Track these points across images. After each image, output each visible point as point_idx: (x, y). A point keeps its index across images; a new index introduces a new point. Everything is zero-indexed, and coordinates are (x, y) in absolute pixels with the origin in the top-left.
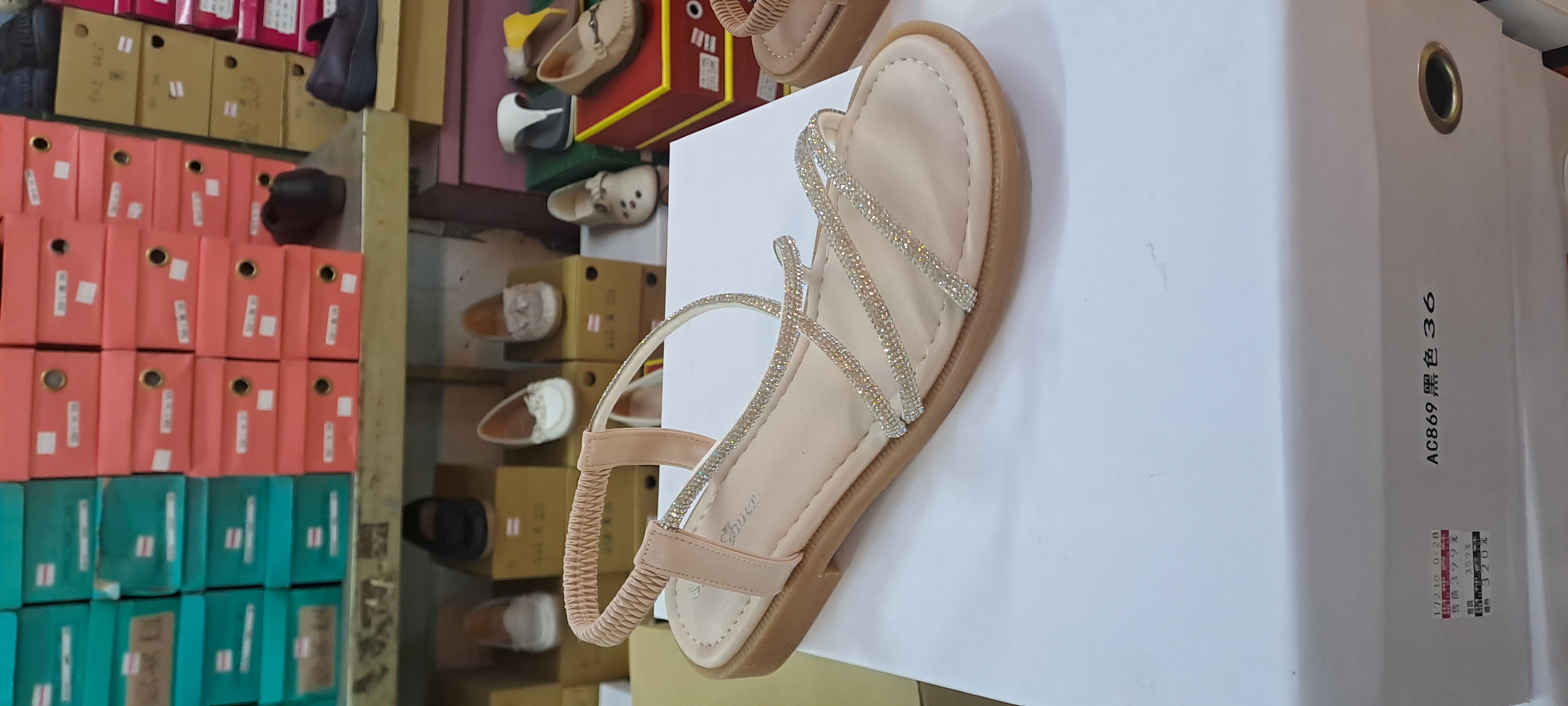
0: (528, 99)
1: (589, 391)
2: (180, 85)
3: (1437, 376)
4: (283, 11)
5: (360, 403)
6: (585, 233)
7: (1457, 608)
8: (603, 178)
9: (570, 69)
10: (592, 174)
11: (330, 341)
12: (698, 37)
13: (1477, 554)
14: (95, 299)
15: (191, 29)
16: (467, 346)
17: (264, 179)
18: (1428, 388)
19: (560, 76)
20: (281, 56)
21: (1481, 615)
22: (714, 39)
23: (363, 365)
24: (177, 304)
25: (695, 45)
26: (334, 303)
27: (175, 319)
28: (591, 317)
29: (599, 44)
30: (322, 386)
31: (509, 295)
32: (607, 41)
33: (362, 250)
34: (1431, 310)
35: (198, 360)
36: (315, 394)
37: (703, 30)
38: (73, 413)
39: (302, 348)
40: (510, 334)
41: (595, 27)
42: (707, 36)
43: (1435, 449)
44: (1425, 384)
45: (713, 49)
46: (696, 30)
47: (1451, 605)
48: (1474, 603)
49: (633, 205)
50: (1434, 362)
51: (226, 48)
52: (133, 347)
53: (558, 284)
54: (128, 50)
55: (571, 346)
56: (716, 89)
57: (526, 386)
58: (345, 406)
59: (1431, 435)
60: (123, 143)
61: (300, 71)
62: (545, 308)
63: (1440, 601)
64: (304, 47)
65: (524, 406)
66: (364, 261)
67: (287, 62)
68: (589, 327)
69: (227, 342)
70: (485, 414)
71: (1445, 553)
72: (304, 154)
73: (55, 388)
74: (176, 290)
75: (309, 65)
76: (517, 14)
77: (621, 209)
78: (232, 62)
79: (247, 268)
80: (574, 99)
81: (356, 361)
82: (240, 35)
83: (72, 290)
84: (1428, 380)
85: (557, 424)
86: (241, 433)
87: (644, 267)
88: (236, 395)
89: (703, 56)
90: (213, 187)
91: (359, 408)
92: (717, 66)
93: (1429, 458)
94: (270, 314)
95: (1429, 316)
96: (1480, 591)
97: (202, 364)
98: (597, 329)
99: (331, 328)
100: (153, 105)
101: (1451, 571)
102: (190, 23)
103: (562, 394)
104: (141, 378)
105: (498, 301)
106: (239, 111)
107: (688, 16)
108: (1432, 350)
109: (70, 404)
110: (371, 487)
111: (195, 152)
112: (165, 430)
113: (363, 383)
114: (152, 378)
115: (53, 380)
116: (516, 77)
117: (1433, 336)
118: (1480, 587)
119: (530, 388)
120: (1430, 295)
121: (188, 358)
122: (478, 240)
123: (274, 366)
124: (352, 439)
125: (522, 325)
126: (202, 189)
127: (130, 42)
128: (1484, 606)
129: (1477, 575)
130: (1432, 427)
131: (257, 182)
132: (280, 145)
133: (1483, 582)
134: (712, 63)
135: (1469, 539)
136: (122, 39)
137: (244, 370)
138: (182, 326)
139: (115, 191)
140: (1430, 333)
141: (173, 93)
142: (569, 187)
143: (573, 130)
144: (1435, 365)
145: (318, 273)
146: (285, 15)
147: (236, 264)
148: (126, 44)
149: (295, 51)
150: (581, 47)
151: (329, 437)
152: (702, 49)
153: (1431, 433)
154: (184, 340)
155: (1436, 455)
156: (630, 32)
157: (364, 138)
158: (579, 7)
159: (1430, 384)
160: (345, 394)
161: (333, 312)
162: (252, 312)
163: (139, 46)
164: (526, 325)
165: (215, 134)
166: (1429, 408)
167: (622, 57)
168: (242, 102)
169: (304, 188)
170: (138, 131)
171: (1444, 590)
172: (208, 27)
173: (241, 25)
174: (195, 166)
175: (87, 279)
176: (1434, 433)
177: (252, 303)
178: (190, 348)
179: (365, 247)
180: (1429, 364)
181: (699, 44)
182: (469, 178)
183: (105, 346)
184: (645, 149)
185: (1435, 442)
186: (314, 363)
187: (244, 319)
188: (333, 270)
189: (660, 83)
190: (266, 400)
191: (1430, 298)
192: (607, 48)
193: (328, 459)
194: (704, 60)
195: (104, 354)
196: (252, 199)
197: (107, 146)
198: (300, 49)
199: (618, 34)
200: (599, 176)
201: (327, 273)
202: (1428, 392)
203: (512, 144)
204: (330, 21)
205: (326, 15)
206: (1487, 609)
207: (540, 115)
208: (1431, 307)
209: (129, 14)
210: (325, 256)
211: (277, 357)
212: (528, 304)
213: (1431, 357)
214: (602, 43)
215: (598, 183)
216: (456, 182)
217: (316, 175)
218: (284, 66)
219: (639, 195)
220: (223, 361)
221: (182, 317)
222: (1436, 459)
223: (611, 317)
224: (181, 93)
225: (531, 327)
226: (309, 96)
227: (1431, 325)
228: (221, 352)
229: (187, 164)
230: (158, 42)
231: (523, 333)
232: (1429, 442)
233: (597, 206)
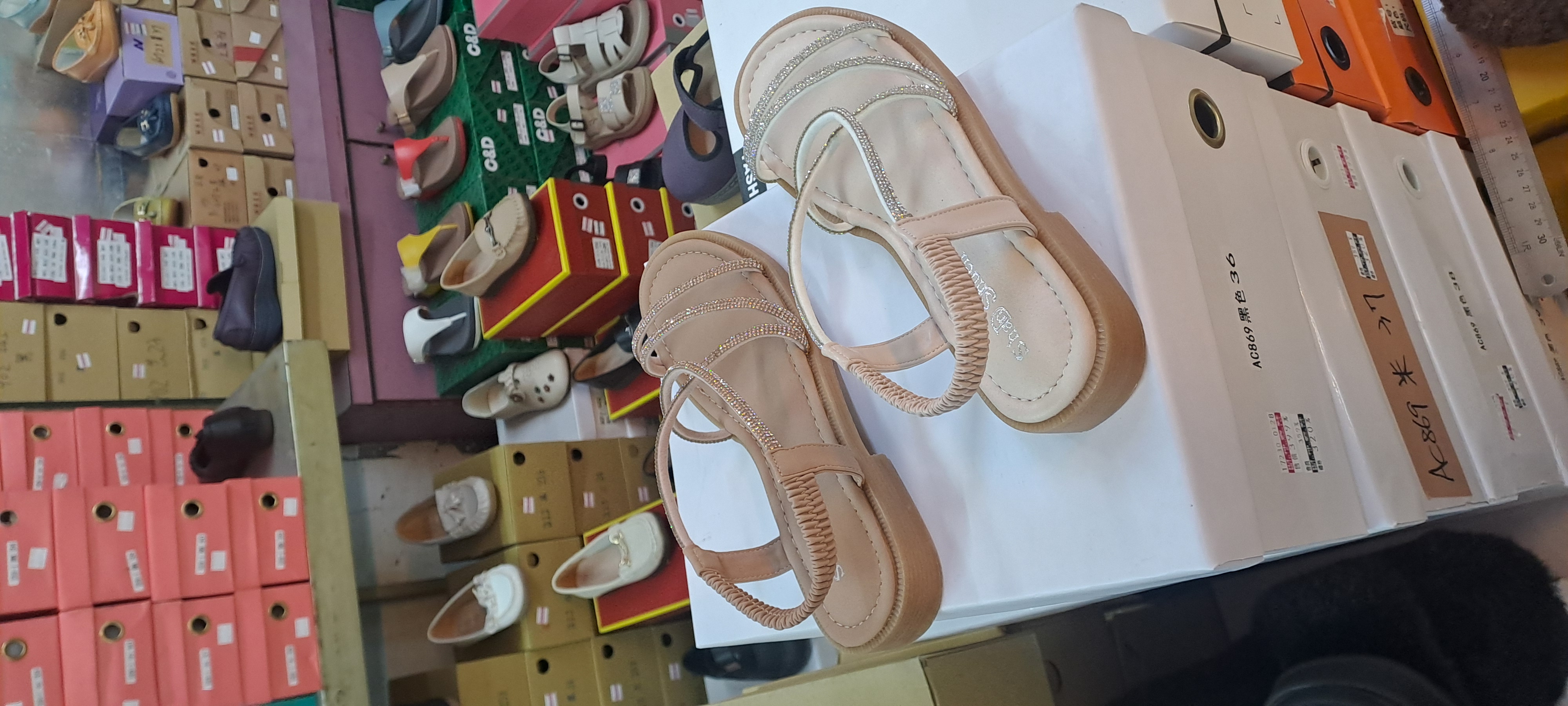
0: (432, 312)
1: (535, 571)
2: (86, 356)
3: (1247, 309)
4: (179, 271)
5: (316, 621)
6: (501, 426)
7: (1298, 466)
8: (515, 369)
9: (471, 275)
10: (503, 368)
11: (280, 566)
12: (587, 224)
13: (1304, 429)
14: (47, 564)
15: (92, 302)
16: (397, 562)
17: (185, 430)
18: (1243, 317)
19: (462, 282)
20: (183, 313)
21: (1316, 471)
22: (602, 224)
23: (314, 584)
24: (128, 554)
25: (586, 232)
26: (279, 528)
27: (128, 569)
28: (525, 500)
29: (497, 246)
30: (278, 610)
31: (441, 496)
32: (504, 242)
33: (299, 474)
34: (1233, 265)
35: (156, 607)
36: (272, 620)
37: (591, 217)
38: (36, 679)
39: (254, 578)
40: (448, 533)
41: (491, 231)
42: (596, 223)
43: (1257, 358)
44: (1240, 314)
45: (603, 232)
46: (585, 219)
47: (1294, 463)
48: (1310, 463)
49: (547, 389)
50: (1243, 299)
51: (128, 315)
52: (90, 603)
53: (487, 475)
54: (32, 331)
55: (510, 532)
56: (611, 266)
57: (472, 579)
58: (302, 627)
59: (1252, 349)
60: (41, 418)
61: (202, 324)
62: (479, 500)
63: (1284, 460)
64: (203, 302)
65: (474, 598)
66: (302, 482)
67: (189, 318)
68: (525, 510)
69: (181, 585)
70: (432, 619)
71: (1280, 428)
72: (221, 401)
73: (17, 658)
74: (126, 540)
75: (211, 318)
76: (410, 237)
77: (537, 395)
78: (135, 327)
79: (192, 508)
80: (477, 301)
81: (306, 581)
82: (140, 300)
83: (23, 558)
84: (1242, 312)
85: (510, 608)
86: (205, 671)
87: (568, 444)
88: (195, 634)
89: (595, 240)
90: (135, 446)
91: (316, 626)
92: (609, 247)
93: (1254, 364)
94: (218, 548)
95: (1233, 269)
96: (1313, 454)
97: (157, 609)
98: (532, 510)
99: (280, 553)
100: (62, 380)
101: (1288, 441)
102: (91, 296)
103: (511, 579)
104: (101, 633)
105: (432, 504)
106: (147, 371)
107: (576, 208)
108: (1240, 292)
109: (33, 672)
110: (338, 701)
111: (113, 415)
112: (131, 680)
113: (317, 601)
114: (112, 630)
115: (14, 650)
116: (415, 294)
117: (1238, 282)
118: (1312, 452)
119: (476, 580)
120: (1230, 255)
121: (144, 605)
122: (393, 457)
123: (231, 598)
124: (314, 658)
125: (458, 521)
126: (124, 449)
127: (33, 324)
128: (1318, 465)
129: (1308, 443)
130: (1252, 343)
131: (178, 434)
132: (191, 396)
133: (1313, 449)
134: (604, 245)
135: (1297, 420)
136: (25, 323)
137: (200, 608)
138: (135, 575)
139: (39, 465)
140: (1236, 280)
141: (81, 365)
142: (482, 385)
143: (479, 329)
144: (1245, 301)
145: (260, 502)
146: (182, 275)
147: (181, 506)
148: (30, 326)
149: (195, 306)
150: (480, 251)
151: (291, 662)
152: (593, 235)
153: (1252, 347)
154: (139, 589)
155: (1259, 362)
156: (525, 230)
157: (287, 368)
158: (469, 218)
159: (1243, 314)
160: (301, 616)
161: (279, 538)
162: (201, 550)
163: (42, 326)
164: (462, 520)
165: (126, 397)
166: (1247, 330)
167: (519, 255)
168: (150, 363)
169: (233, 426)
170: (49, 405)
171: (1286, 453)
172: (108, 298)
173: (140, 289)
174: (116, 429)
175: (37, 545)
176: (1254, 347)
177: (201, 542)
178: (146, 595)
179: (301, 469)
180: (1240, 301)
181: (590, 230)
182: (381, 396)
183: (61, 607)
184: (552, 335)
185: (1256, 353)
186: (269, 591)
187: (194, 558)
188: (274, 497)
189: (561, 270)
190: (225, 634)
191: (1231, 257)
192: (505, 248)
193: (293, 682)
194: (597, 244)
195: (61, 615)
196: (175, 451)
197: (27, 423)
198: (200, 304)
199: (514, 234)
200: (510, 369)
201: (269, 501)
202: (1244, 320)
203: (421, 356)
204: (229, 273)
205: (221, 269)
206: (1321, 468)
207: (445, 323)
208: (1233, 263)
209: (31, 297)
210: (265, 485)
211: (230, 589)
212: (462, 499)
213: (1240, 296)
214: (500, 244)
215: (511, 375)
216: (370, 401)
217: (242, 412)
218: (186, 323)
219: (551, 378)
220: (180, 602)
221: (135, 566)
222: (1259, 364)
223: (544, 497)
224: (88, 364)
225: (468, 522)
226: (218, 345)
227: (1236, 275)
228: (177, 594)
229: (107, 428)
230: (60, 320)
231: (460, 529)
232: (1252, 353)
233: (512, 397)
